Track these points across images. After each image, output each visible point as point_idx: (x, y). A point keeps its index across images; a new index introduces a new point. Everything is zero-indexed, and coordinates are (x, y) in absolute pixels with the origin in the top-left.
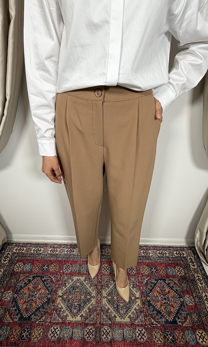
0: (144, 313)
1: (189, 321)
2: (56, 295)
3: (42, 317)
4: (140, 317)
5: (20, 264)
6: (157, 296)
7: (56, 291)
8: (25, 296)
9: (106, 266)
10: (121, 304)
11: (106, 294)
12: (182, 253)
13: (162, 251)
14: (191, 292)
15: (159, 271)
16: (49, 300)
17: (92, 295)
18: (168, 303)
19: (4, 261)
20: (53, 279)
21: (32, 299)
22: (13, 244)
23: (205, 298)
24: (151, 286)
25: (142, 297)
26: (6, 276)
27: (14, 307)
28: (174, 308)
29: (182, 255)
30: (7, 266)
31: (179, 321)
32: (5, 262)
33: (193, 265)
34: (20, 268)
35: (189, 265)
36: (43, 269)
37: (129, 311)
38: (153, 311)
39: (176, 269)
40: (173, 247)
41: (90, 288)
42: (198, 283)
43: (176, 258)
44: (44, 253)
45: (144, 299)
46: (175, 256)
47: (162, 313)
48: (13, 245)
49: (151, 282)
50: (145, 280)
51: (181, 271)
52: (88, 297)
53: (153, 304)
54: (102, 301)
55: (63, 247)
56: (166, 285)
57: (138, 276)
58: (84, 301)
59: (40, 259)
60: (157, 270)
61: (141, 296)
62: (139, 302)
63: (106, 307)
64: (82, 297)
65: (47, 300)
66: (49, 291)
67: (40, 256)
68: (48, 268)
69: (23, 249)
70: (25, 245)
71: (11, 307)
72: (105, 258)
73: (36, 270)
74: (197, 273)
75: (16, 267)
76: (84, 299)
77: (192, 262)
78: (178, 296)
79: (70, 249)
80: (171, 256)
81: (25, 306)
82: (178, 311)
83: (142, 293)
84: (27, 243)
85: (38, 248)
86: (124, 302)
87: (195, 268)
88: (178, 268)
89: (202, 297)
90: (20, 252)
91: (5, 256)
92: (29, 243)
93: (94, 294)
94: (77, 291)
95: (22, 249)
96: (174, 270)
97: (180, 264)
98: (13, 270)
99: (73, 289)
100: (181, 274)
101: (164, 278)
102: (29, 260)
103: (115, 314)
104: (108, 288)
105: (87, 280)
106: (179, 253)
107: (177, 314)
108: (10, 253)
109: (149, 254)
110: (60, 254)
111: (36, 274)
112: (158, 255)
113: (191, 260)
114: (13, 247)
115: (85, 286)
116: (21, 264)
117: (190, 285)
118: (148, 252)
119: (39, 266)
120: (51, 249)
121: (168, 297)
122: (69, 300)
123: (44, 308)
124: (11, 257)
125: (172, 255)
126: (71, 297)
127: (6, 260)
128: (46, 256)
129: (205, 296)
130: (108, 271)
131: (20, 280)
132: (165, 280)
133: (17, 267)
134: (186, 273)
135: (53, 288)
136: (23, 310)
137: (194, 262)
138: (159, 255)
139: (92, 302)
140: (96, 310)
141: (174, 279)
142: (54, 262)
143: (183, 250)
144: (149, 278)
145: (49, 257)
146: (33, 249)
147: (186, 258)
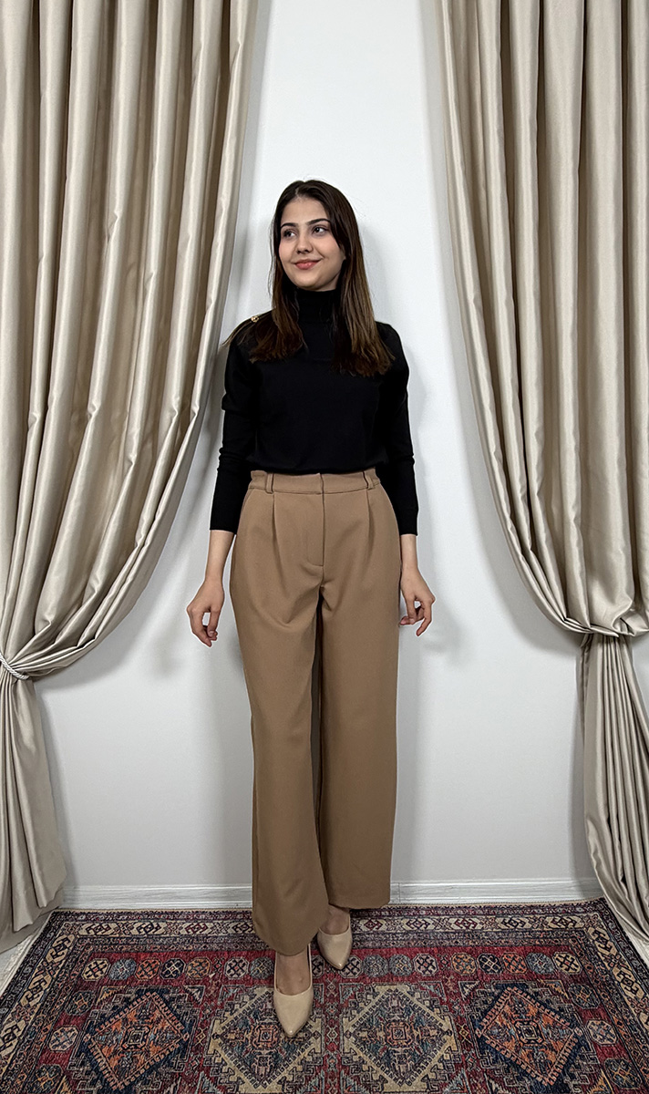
0: (469, 1069)
1: (606, 1083)
2: (205, 1033)
3: (165, 1087)
4: (459, 1078)
5: (99, 962)
6: (505, 1026)
7: (205, 1025)
8: (114, 1039)
10: (400, 1049)
11: (354, 1026)
13: (510, 916)
15: (506, 964)
16: (185, 1045)
17: (312, 1030)
18: (540, 1040)
19: (53, 956)
20: (197, 995)
21: (135, 1045)
22: (78, 915)
24: (485, 1003)
25: (458, 1030)
26: (60, 992)
27: (83, 1064)
28: (556, 1052)
29: (572, 924)
30: (62, 968)
31: (574, 1086)
32: (56, 960)
33: (606, 948)
34: (98, 973)
35: (594, 947)
36: (166, 973)
37: (422, 1064)
38: (495, 1061)
39: (557, 959)
42: (625, 991)
43: (553, 932)
44: (168, 935)
45: (465, 1033)
46: (549, 927)
47: (523, 1067)
48: (80, 918)
49: (482, 993)
50: (467, 988)
51: (572, 963)
53: (494, 1046)
54: (342, 1042)
55: (223, 919)
56: (529, 997)
57: (447, 980)
58: (289, 1046)
59: (156, 948)
60: (499, 963)
61: (457, 1026)
62: (451, 1041)
63: (355, 1059)
65: (178, 1046)
66: (184, 1024)
67: (157, 943)
68: (181, 969)
69: (109, 927)
70: (114, 916)
71: (74, 1065)
73: (146, 975)
74: (619, 967)
75: (88, 969)
77: (600, 939)
78: (568, 1024)
80: (539, 929)
81: (114, 1063)
82: (568, 1061)
83: (459, 1020)
84: (120, 911)
85: (152, 921)
86: (407, 1043)
87: (611, 956)
88: (562, 955)
89: (639, 1025)
90: (100, 933)
91: (55, 944)
92: (124, 911)
93: (316, 1026)
94: (266, 1021)
95: (105, 927)
96: (550, 962)
97: (568, 946)
98: (80, 976)
99: (256, 1018)
100: (570, 970)
101: (521, 981)
102: (126, 952)
103: (382, 1073)
104: (358, 1012)
106: (561, 920)
107: (567, 1066)
108: (72, 938)
109: (473, 926)
110: (215, 934)
111: (146, 986)
112: (500, 928)
113: (599, 936)
114: (78, 923)
116: (103, 963)
117: (599, 995)
118: (471, 922)
119: (153, 965)
120: (188, 924)
121: (538, 1026)
122: (245, 1044)
123: (170, 1065)
124: (75, 947)
125: (543, 927)
126: (248, 1036)
127: (58, 954)
128: (175, 940)
131: (99, 1000)
132: (524, 987)
134: (586, 966)
135: (196, 1017)
136: (109, 1072)
137: (608, 941)
138: (503, 927)
139: (313, 1046)
140: (323, 1066)
141: (552, 983)
142: (197, 954)
143: (574, 913)
144: (477, 983)
145: (184, 943)
146: (136, 926)
147: (584, 933)
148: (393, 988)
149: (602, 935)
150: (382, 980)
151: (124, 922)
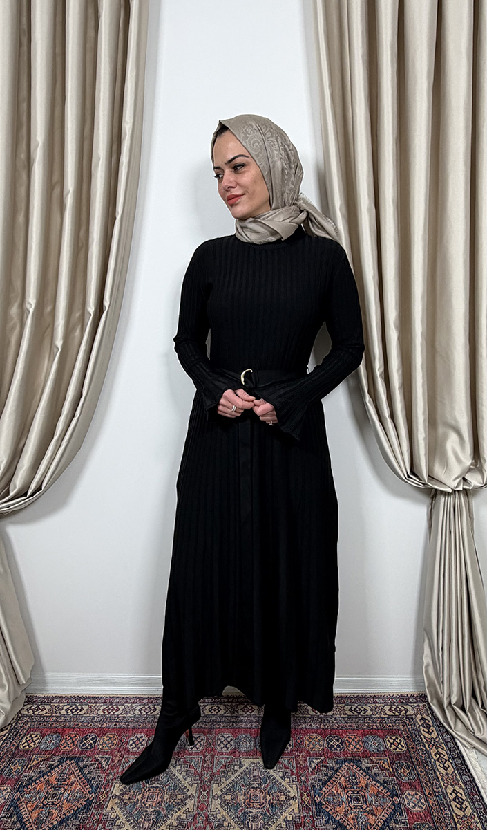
0: (305, 828)
2: (107, 793)
5: (33, 735)
6: (339, 794)
7: (107, 788)
8: (37, 797)
9: (225, 736)
10: (254, 811)
11: (221, 790)
12: (403, 708)
13: (356, 705)
14: (420, 783)
15: (348, 744)
16: (91, 804)
17: (189, 793)
18: (364, 807)
20: (104, 764)
21: (53, 802)
23: (452, 797)
24: (326, 775)
25: (302, 797)
27: (11, 816)
28: (377, 816)
29: (404, 712)
30: (5, 740)
33: (428, 732)
34: (32, 744)
35: (419, 731)
36: (83, 745)
37: (270, 823)
38: (327, 823)
39: (388, 741)
40: (382, 697)
41: (185, 779)
42: (439, 767)
43: (388, 718)
44: (88, 715)
45: (306, 799)
46: (386, 714)
47: (348, 827)
49: (325, 767)
50: (314, 762)
51: (400, 744)
52: (180, 797)
53: (328, 810)
54: (210, 803)
55: (132, 703)
56: (361, 771)
58: (170, 806)
59: (78, 725)
60: (341, 743)
61: (302, 793)
62: (295, 805)
63: (219, 816)
64: (166, 797)
65: (85, 803)
66: (91, 786)
67: (79, 721)
68: (95, 742)
69: (44, 708)
70: (49, 699)
71: (6, 816)
72: (225, 721)
73: (66, 746)
74: (437, 747)
75: (24, 741)
76: (170, 801)
77: (426, 724)
78: (389, 793)
79: (146, 707)
80: (377, 716)
81: (35, 815)
83: (304, 789)
84: (54, 696)
85: (78, 704)
86: (260, 806)
87: (431, 738)
88: (393, 737)
89: (445, 795)
90: (37, 713)
92: (57, 695)
93: (192, 791)
94: (154, 785)
95: (42, 708)
96: (382, 743)
97: (399, 730)
98: (17, 747)
99: (147, 783)
100: (398, 750)
101: (357, 758)
102: (55, 727)
103: (237, 828)
104: (226, 780)
105: (180, 765)
106: (396, 708)
107: (383, 827)
110: (125, 715)
111: (67, 755)
112: (346, 714)
115: (174, 775)
116: (36, 736)
117: (417, 771)
119: (74, 739)
120: (105, 706)
121: (365, 795)
122: (135, 804)
123: (76, 819)
124: (16, 724)
125: (381, 714)
126: (140, 797)
128: (93, 719)
129: (453, 792)
130: (228, 746)
131: (29, 766)
132: (358, 763)
133: (27, 741)
134: (410, 747)
135: (101, 781)
136: (30, 823)
137: (430, 726)
138: (349, 713)
139: (188, 806)
140: (194, 822)
141: (381, 760)
142: (108, 730)
143: (408, 703)
144: (322, 758)
145: (99, 721)
146: (65, 708)
147: (413, 719)
148: (256, 761)
149: (427, 721)
150: (248, 754)
151: (56, 705)
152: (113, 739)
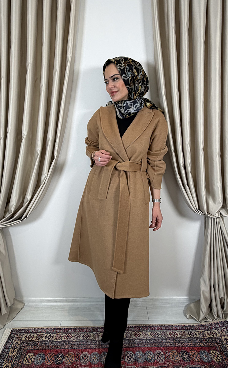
5: (30, 355)
9: (129, 353)
12: (214, 333)
13: (190, 331)
15: (192, 356)
19: (12, 353)
22: (21, 330)
29: (215, 335)
30: (15, 359)
34: (30, 361)
36: (57, 361)
39: (212, 354)
40: (202, 326)
43: (208, 339)
44: (57, 340)
48: (22, 332)
51: (218, 356)
55: (79, 332)
57: (169, 365)
59: (53, 347)
60: (189, 356)
67: (53, 344)
68: (63, 359)
69: (34, 336)
70: (36, 331)
72: (127, 343)
73: (48, 362)
75: (26, 359)
80: (203, 338)
84: (38, 328)
85: (51, 333)
88: (214, 352)
90: (30, 340)
91: (13, 346)
92: (39, 328)
95: (32, 336)
97: (215, 346)
98: (22, 363)
100: (218, 360)
102: (41, 349)
106: (210, 333)
108: (19, 342)
109: (176, 335)
110: (75, 340)
112: (187, 337)
114: (21, 334)
118: (175, 333)
119: (52, 357)
120: (65, 334)
124: (20, 347)
125: (204, 336)
127: (14, 351)
128: (60, 343)
130: (132, 359)
133: (27, 359)
134: (224, 358)
142: (69, 350)
144: (181, 366)
145: (63, 345)
146: (45, 336)
147: (221, 340)
150: (143, 365)
152: (72, 357)
